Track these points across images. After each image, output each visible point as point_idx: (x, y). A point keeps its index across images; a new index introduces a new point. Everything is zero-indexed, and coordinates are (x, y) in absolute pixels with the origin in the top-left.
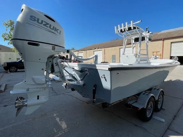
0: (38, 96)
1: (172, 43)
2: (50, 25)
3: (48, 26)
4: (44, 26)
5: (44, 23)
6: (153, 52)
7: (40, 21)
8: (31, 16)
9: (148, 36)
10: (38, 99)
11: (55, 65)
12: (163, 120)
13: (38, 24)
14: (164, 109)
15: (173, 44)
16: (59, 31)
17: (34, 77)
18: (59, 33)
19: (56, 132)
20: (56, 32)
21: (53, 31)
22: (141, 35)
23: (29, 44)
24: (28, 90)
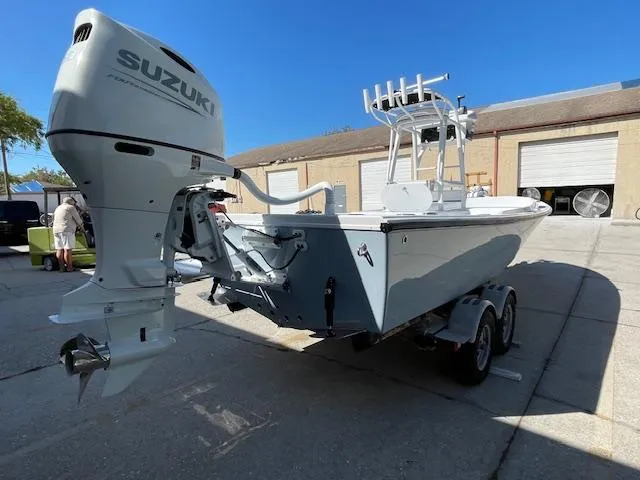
0: (143, 331)
1: (521, 144)
2: (184, 85)
3: (178, 86)
4: (165, 88)
5: (164, 77)
6: (468, 175)
7: (152, 71)
8: (123, 53)
9: (464, 124)
10: (143, 338)
11: (196, 220)
12: (518, 376)
14: (518, 346)
15: (524, 149)
16: (208, 105)
17: (131, 263)
18: (209, 109)
19: (208, 444)
20: (200, 108)
21: (193, 104)
22: (446, 121)
24: (110, 310)
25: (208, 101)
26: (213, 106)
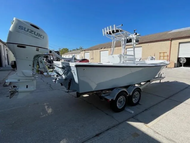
2: (35, 32)
3: (33, 33)
4: (29, 33)
5: (29, 31)
6: (160, 53)
7: (26, 30)
8: (20, 26)
9: (135, 38)
10: (27, 87)
11: (40, 62)
12: (132, 111)
13: (25, 32)
16: (42, 36)
17: (24, 71)
18: (42, 38)
19: (42, 114)
20: (40, 37)
21: (37, 37)
22: (126, 38)
23: (18, 46)
24: (19, 80)
25: (42, 35)
26: (44, 37)
